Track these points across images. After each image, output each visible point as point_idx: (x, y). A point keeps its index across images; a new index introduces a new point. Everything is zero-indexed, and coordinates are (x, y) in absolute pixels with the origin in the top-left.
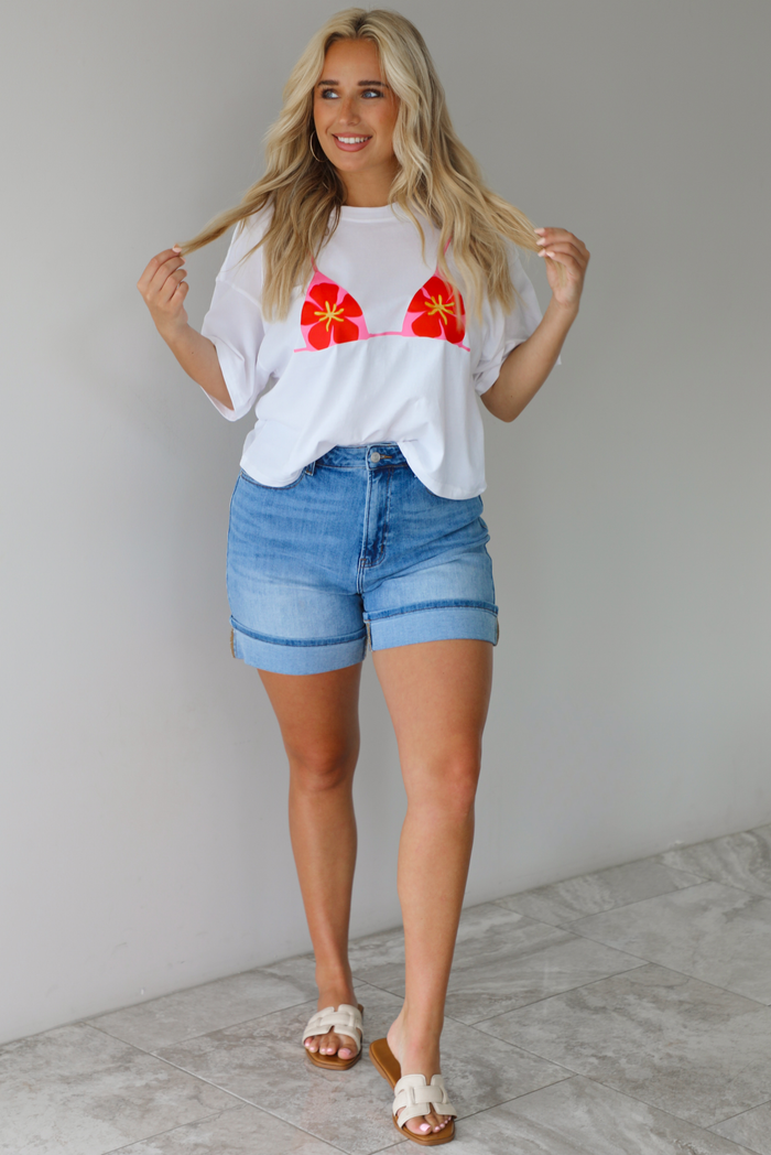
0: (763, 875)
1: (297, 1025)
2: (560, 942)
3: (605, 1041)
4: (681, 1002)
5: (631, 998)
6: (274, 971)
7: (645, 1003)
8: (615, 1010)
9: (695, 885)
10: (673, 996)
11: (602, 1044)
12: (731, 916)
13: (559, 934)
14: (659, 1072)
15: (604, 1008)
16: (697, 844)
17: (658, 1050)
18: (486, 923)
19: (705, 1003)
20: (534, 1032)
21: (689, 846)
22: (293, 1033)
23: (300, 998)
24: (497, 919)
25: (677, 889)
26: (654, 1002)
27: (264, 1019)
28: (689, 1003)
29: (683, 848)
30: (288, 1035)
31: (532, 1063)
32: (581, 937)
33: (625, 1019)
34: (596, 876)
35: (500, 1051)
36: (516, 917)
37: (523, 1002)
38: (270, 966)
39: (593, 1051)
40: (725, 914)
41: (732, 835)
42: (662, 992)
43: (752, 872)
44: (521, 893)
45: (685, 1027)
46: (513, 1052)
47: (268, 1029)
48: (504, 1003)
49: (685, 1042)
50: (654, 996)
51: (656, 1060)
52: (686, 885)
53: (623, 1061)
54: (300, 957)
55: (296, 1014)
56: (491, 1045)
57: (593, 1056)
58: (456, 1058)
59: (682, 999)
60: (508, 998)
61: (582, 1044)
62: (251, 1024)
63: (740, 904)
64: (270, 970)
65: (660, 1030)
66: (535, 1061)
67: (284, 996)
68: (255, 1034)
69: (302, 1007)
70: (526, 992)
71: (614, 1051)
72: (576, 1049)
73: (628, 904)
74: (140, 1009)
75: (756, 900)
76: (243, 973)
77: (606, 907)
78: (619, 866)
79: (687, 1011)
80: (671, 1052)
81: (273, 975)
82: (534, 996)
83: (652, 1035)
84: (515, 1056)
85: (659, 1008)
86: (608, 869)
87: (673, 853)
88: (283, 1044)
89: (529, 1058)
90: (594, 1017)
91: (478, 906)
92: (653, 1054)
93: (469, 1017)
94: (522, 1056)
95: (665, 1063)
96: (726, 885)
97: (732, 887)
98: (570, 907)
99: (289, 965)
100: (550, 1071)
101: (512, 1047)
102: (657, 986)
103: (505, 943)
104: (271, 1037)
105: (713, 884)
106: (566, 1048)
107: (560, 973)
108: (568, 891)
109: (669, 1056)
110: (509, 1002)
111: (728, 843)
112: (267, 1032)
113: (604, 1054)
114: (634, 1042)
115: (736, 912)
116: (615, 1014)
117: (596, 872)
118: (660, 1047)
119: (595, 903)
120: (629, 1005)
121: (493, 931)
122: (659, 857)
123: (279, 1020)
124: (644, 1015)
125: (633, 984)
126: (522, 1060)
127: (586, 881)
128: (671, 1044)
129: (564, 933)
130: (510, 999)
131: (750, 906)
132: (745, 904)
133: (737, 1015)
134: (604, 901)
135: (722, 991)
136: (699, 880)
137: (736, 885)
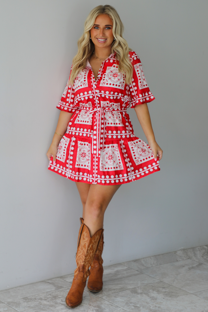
0: (205, 258)
1: (50, 296)
2: (135, 275)
3: (138, 302)
4: (165, 292)
5: (151, 291)
6: (49, 281)
7: (155, 292)
8: (145, 294)
9: (183, 260)
10: (164, 290)
11: (137, 303)
12: (190, 269)
13: (137, 272)
14: (151, 311)
15: (141, 293)
16: (189, 249)
17: (153, 305)
18: (116, 269)
19: (172, 292)
20: (119, 299)
21: (186, 249)
22: (48, 298)
23: (53, 288)
24: (120, 268)
25: (177, 261)
26: (157, 292)
27: (41, 294)
28: (168, 292)
29: (184, 250)
30: (46, 299)
31: (114, 308)
32: (143, 273)
33: (147, 296)
34: (154, 257)
35: (106, 304)
36: (125, 268)
37: (118, 291)
38: (48, 280)
39: (134, 305)
40: (189, 268)
41: (201, 246)
42: (161, 289)
43: (202, 256)
44: (130, 261)
45: (164, 299)
46: (110, 304)
47: (41, 297)
48: (112, 291)
49: (162, 303)
50: (158, 290)
51: (151, 308)
52: (180, 260)
53: (142, 307)
54: (58, 277)
55: (51, 293)
56: (104, 302)
57: (133, 306)
58: (92, 306)
59: (166, 291)
60: (114, 290)
61: (131, 303)
62: (37, 295)
63: (194, 266)
64: (48, 281)
65: (156, 299)
66: (115, 307)
67: (49, 288)
68: (37, 298)
69: (53, 291)
70: (120, 288)
71: (140, 305)
72: (129, 304)
73: (161, 265)
74: (7, 291)
75: (200, 264)
76: (40, 282)
77: (154, 265)
78: (162, 254)
79: (166, 294)
80: (157, 305)
81: (48, 282)
82: (122, 289)
83: (153, 301)
84: (110, 305)
85: (158, 293)
86: (159, 255)
87: (180, 251)
88: (44, 301)
89: (114, 306)
90: (138, 295)
91: (115, 264)
92: (151, 306)
93: (101, 295)
94: (112, 305)
95: (154, 308)
96: (193, 260)
97: (195, 261)
98: (143, 265)
99: (54, 280)
100: (119, 310)
101: (110, 303)
102: (160, 287)
103: (119, 275)
104: (41, 299)
105: (189, 260)
106: (126, 304)
107: (133, 283)
108: (144, 261)
109: (156, 306)
110: (114, 291)
111: (198, 249)
112: (40, 298)
113: (136, 305)
114: (147, 302)
115: (193, 268)
116: (144, 295)
117: (154, 256)
118: (154, 304)
119: (151, 264)
120: (149, 292)
121: (118, 271)
122: (176, 252)
123: (45, 294)
124: (152, 295)
125: (153, 286)
126: (111, 307)
127: (151, 258)
128: (158, 303)
129: (138, 272)
130: (115, 290)
131: (197, 266)
132: (196, 265)
133: (181, 296)
134: (154, 264)
135: (179, 289)
136: (185, 259)
137: (196, 260)
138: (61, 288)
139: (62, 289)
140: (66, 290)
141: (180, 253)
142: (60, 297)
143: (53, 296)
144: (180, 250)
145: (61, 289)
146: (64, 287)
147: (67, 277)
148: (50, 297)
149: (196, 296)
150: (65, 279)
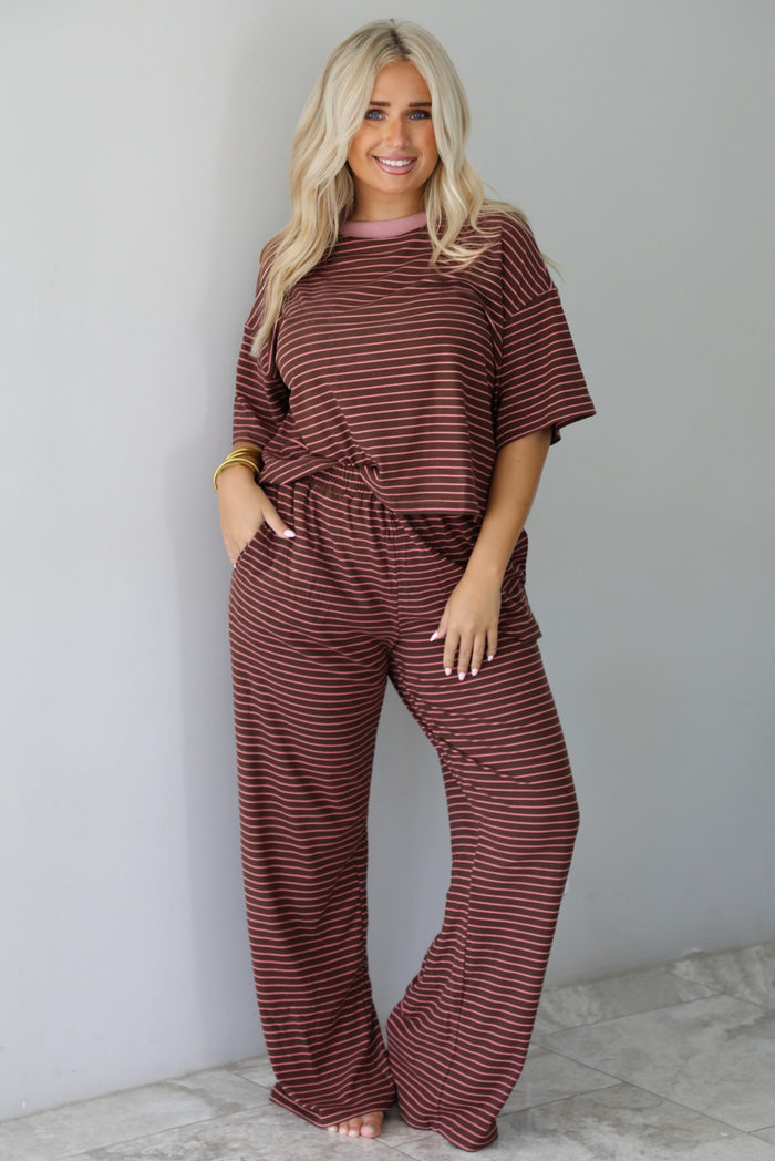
1: (194, 1143)
6: (187, 1084)
8: (567, 1133)
9: (703, 998)
12: (732, 1034)
15: (554, 1131)
16: (719, 953)
19: (674, 1128)
21: (710, 954)
22: (187, 1151)
23: (206, 1113)
25: (680, 1002)
26: (614, 1126)
27: (158, 1136)
28: (655, 1127)
29: (700, 956)
30: (181, 1154)
32: (552, 1052)
33: (575, 1143)
34: (590, 986)
38: (182, 1078)
40: (728, 1031)
41: (765, 945)
42: (628, 1115)
47: (159, 1147)
50: (617, 1119)
52: (692, 997)
54: (219, 1068)
55: (197, 1131)
59: (648, 1122)
62: (141, 1141)
63: (749, 1021)
64: (181, 1083)
65: (613, 1156)
67: (190, 1112)
68: (143, 1152)
69: (206, 1123)
73: (616, 1017)
75: (770, 1016)
76: (148, 1086)
77: (590, 1020)
78: (618, 975)
79: (651, 1135)
81: (183, 1089)
85: (618, 1133)
86: (606, 976)
87: (688, 962)
90: (540, 1140)
93: (395, 1137)
96: (740, 999)
97: (747, 1001)
99: (204, 1077)
102: (624, 1108)
105: (725, 998)
108: (551, 1002)
111: (757, 953)
112: (157, 1150)
115: (743, 1029)
116: (565, 1138)
117: (589, 982)
119: (579, 1015)
120: (585, 1128)
122: (670, 965)
123: (176, 1137)
124: (598, 1139)
125: (596, 1105)
127: (576, 991)
131: (761, 1022)
132: (755, 1021)
133: (708, 1141)
134: (590, 1013)
135: (698, 1115)
136: (709, 993)
137: (752, 1000)
138: (235, 1112)
139: (242, 1114)
140: (258, 1117)
141: (685, 969)
142: (235, 1145)
143: (207, 1144)
144: (688, 957)
145: (237, 1115)
146: (249, 1106)
147: (255, 1066)
148: (196, 1149)
149: (766, 1141)
150: (246, 1076)
